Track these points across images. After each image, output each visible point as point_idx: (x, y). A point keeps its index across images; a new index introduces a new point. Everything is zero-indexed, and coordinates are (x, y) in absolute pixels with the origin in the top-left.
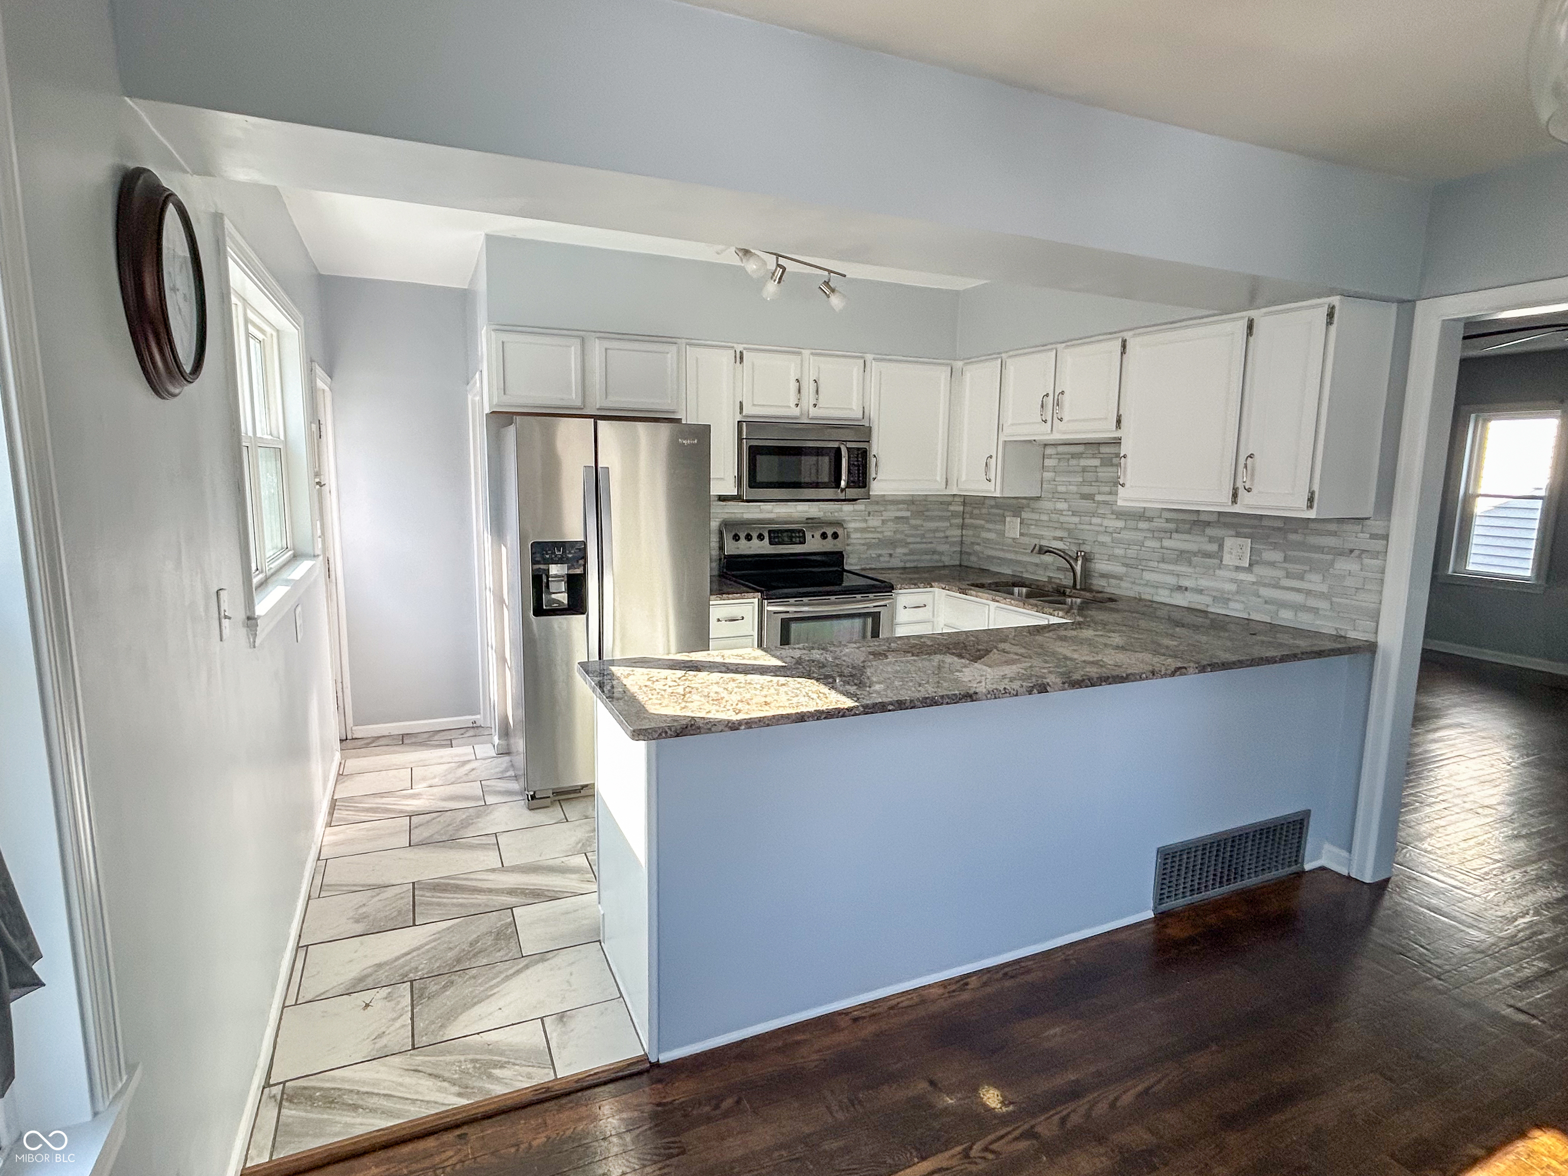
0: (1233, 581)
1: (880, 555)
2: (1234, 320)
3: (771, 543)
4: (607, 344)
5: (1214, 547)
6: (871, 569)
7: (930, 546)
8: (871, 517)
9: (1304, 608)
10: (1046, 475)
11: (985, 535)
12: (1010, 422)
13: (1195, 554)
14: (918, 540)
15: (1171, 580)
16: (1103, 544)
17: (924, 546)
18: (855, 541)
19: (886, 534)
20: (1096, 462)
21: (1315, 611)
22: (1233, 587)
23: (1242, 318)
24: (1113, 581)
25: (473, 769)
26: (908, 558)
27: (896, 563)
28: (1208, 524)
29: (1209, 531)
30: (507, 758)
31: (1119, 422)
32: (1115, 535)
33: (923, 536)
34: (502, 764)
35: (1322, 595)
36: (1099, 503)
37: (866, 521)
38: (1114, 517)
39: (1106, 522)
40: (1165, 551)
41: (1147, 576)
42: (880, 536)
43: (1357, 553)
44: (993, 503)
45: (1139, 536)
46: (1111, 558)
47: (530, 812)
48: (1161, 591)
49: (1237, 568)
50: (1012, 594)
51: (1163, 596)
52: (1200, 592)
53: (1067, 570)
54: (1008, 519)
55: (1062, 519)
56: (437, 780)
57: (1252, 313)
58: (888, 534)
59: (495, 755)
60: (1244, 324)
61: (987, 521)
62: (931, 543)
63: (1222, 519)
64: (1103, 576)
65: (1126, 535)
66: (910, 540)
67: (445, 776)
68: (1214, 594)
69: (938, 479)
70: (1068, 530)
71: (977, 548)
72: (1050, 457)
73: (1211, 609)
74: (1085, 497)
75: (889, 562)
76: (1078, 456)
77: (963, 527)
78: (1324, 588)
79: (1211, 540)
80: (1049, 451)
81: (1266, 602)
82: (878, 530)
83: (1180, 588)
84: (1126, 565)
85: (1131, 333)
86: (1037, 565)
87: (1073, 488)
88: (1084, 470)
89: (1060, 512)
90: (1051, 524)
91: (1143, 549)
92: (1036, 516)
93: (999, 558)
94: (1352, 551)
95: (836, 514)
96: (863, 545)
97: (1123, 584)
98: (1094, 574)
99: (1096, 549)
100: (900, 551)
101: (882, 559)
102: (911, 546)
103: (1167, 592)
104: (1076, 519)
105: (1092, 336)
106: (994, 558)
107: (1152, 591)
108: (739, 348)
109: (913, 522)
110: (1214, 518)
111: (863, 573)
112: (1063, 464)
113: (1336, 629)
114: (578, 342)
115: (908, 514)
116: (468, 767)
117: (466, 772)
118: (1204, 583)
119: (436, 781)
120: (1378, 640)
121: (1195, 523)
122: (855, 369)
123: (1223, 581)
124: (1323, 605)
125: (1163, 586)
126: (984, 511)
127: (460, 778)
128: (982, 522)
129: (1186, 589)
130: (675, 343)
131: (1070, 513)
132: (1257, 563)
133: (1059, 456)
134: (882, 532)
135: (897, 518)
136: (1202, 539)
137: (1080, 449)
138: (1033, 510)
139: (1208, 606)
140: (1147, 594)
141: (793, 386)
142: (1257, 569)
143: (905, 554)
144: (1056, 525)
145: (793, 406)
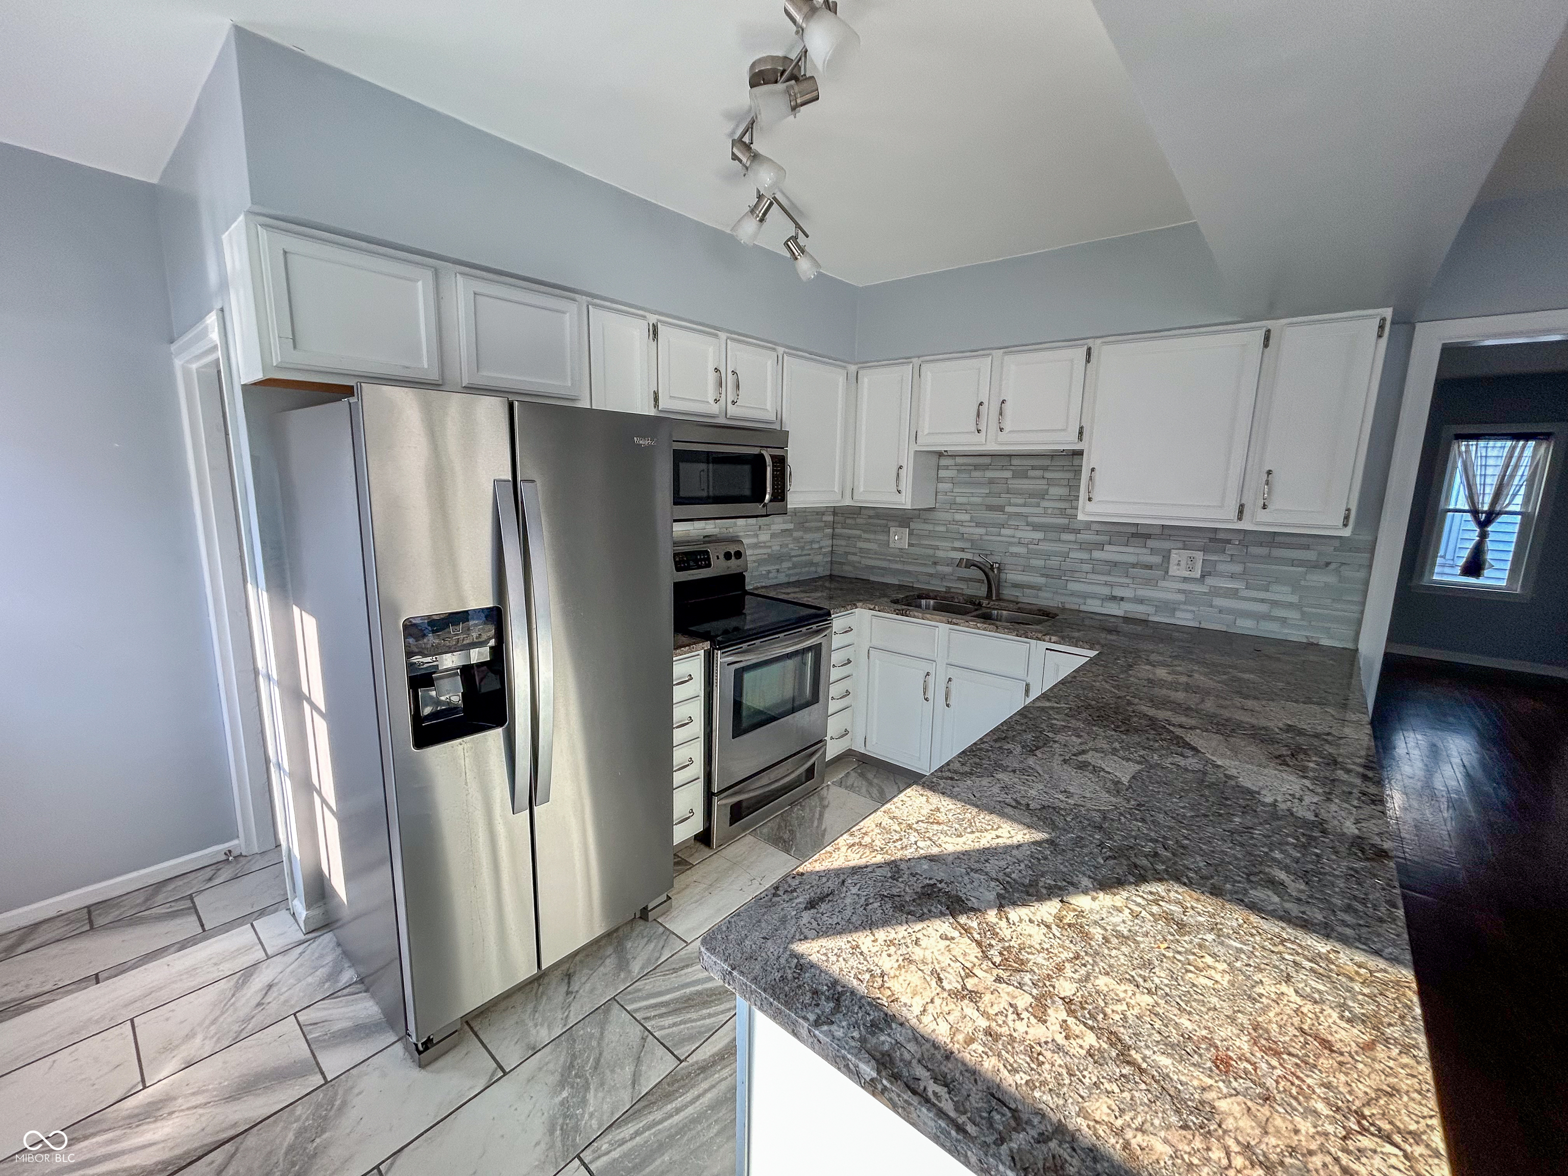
0: (1180, 591)
1: (769, 572)
2: (1253, 329)
3: (677, 569)
4: (476, 285)
5: (1156, 559)
6: (762, 587)
7: (808, 557)
8: (761, 532)
9: (1267, 617)
10: (940, 485)
11: (861, 544)
12: (926, 432)
13: (1134, 566)
14: (799, 552)
15: (1106, 591)
16: (1016, 555)
17: (804, 558)
18: (752, 559)
19: (774, 548)
20: (1008, 474)
21: (1284, 621)
22: (1181, 597)
23: (1260, 328)
24: (1027, 591)
25: (270, 986)
26: (791, 572)
27: (782, 579)
28: (1148, 536)
29: (1151, 543)
30: (327, 939)
31: (1081, 433)
32: (1031, 546)
33: (802, 548)
34: (322, 956)
35: (1291, 605)
36: (1010, 515)
37: (757, 536)
38: (1031, 528)
39: (1019, 534)
40: (1094, 562)
41: (1073, 586)
42: (769, 551)
43: (1333, 566)
44: (872, 513)
45: (1063, 548)
46: (1026, 569)
47: (423, 1072)
48: (1089, 601)
49: (1185, 580)
50: (919, 606)
51: (1094, 606)
52: (1141, 601)
53: (980, 581)
54: (892, 530)
55: (962, 530)
56: (198, 1040)
57: (1269, 324)
58: (776, 548)
59: (301, 937)
60: (1261, 334)
61: (864, 531)
62: (809, 555)
63: (1166, 532)
64: (1015, 586)
65: (1044, 546)
66: (793, 553)
67: (214, 1022)
68: (1156, 603)
69: (836, 489)
70: (972, 541)
71: (851, 558)
72: (947, 468)
73: (1151, 618)
74: (990, 508)
75: (776, 578)
76: (986, 467)
77: (833, 536)
78: (1294, 599)
79: (1153, 551)
80: (944, 462)
81: (1220, 612)
82: (768, 544)
83: (1113, 598)
84: (1047, 576)
85: (1099, 341)
86: (931, 575)
87: (978, 500)
88: (991, 481)
89: (961, 523)
90: (949, 535)
91: (1068, 560)
92: (930, 527)
93: (882, 568)
94: (1328, 564)
95: (731, 530)
96: (757, 561)
97: (1041, 594)
98: (1005, 584)
99: (1008, 560)
100: (786, 565)
101: (771, 575)
102: (794, 559)
103: (1099, 602)
104: (982, 531)
105: (1041, 343)
106: (874, 567)
107: (1081, 601)
108: (653, 318)
109: (795, 534)
110: (1158, 531)
111: (756, 592)
112: (964, 476)
113: (1307, 637)
114: (429, 274)
116: (258, 982)
117: (258, 999)
118: (1143, 593)
119: (197, 1046)
120: (1360, 647)
121: (1134, 535)
122: (769, 363)
123: (1167, 591)
124: (1293, 615)
125: (1094, 596)
126: (859, 521)
127: (248, 1019)
128: (858, 532)
129: (1122, 599)
130: (575, 300)
131: (974, 524)
132: (1209, 574)
133: (958, 467)
134: (770, 547)
136: (1144, 551)
137: (987, 460)
138: (925, 521)
139: (1148, 615)
140: (1072, 603)
141: (712, 377)
142: (1209, 581)
143: (789, 569)
144: (954, 536)
145: (712, 402)
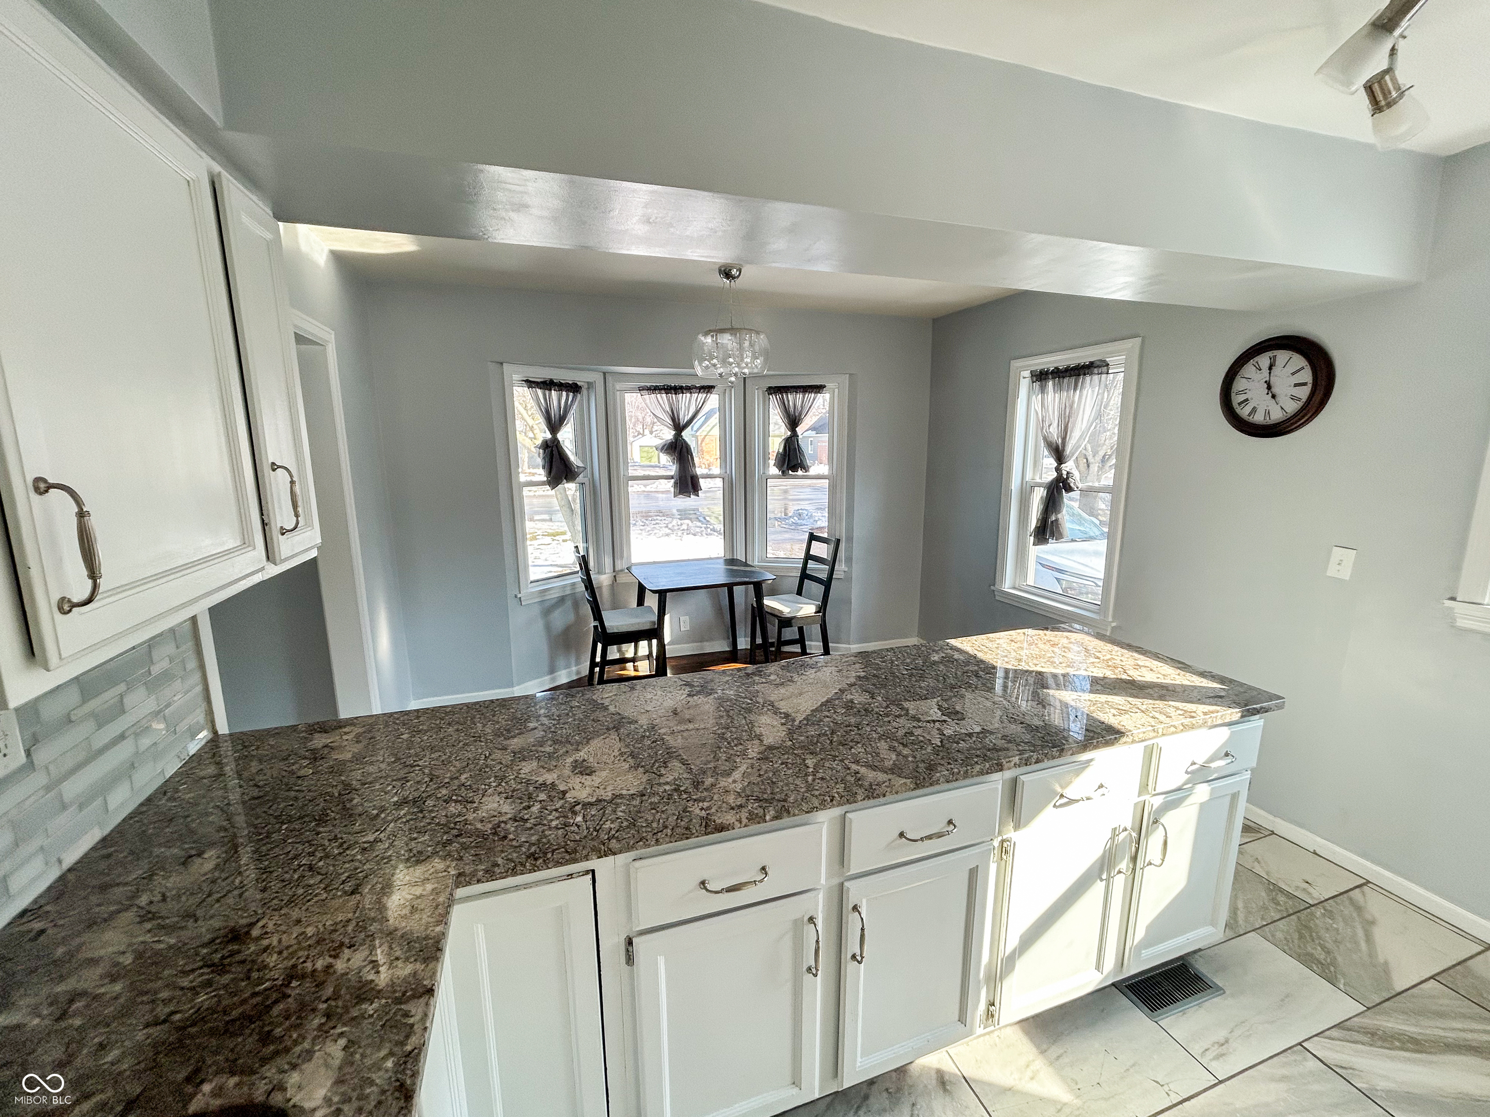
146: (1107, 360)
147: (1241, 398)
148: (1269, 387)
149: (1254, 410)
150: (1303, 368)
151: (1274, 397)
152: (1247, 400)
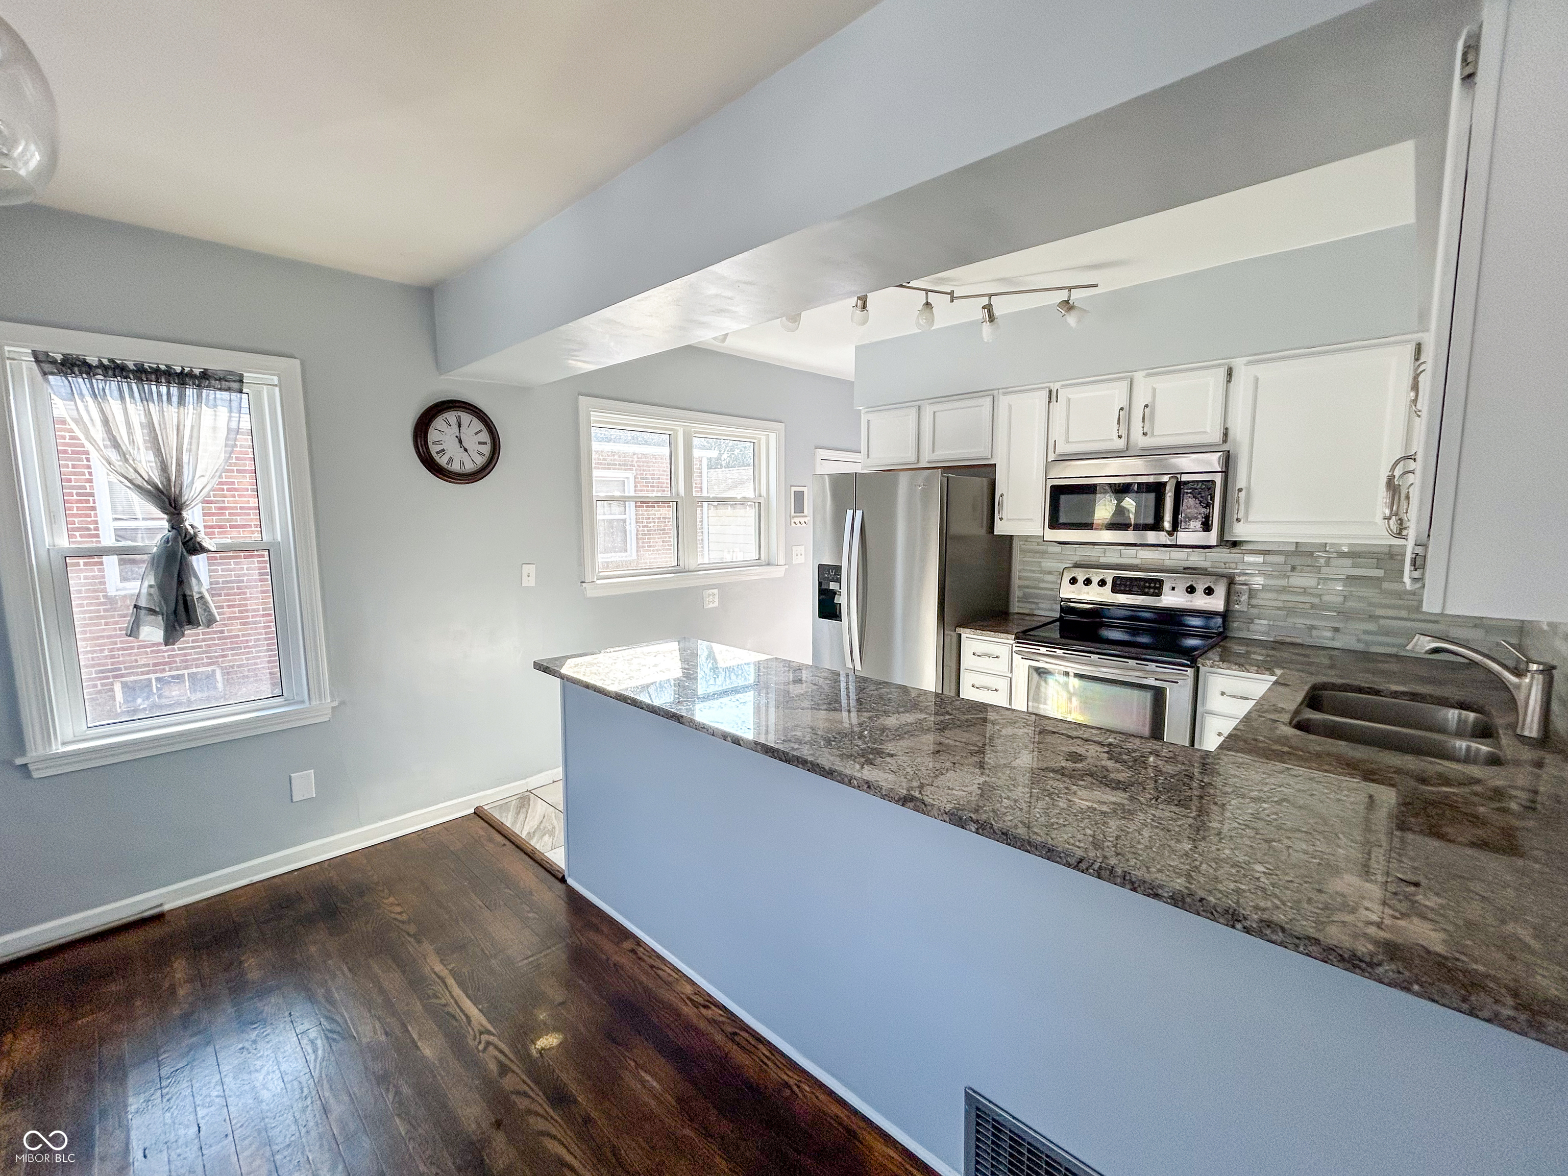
3: (1113, 591)
4: (936, 408)
14: (1404, 614)
18: (1261, 602)
66: (1379, 612)
96: (1279, 609)
108: (1057, 386)
114: (916, 410)
115: (1380, 573)
122: (1212, 382)
130: (991, 395)
135: (1348, 577)
141: (1116, 416)
145: (1115, 438)
146: (245, 374)
147: (439, 448)
148: (460, 442)
149: (451, 460)
150: (481, 431)
151: (466, 450)
152: (443, 450)
